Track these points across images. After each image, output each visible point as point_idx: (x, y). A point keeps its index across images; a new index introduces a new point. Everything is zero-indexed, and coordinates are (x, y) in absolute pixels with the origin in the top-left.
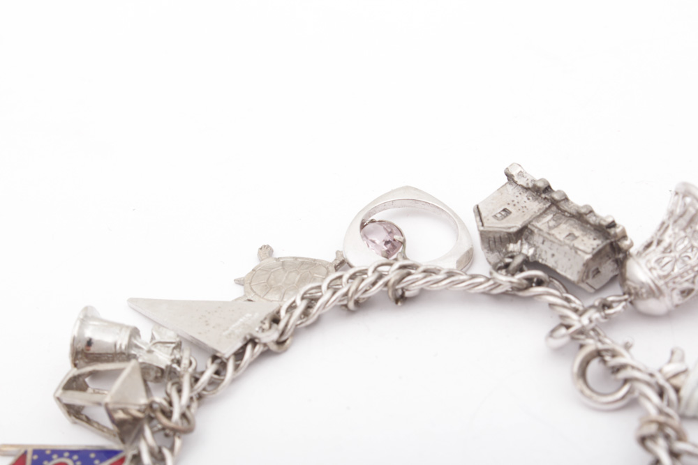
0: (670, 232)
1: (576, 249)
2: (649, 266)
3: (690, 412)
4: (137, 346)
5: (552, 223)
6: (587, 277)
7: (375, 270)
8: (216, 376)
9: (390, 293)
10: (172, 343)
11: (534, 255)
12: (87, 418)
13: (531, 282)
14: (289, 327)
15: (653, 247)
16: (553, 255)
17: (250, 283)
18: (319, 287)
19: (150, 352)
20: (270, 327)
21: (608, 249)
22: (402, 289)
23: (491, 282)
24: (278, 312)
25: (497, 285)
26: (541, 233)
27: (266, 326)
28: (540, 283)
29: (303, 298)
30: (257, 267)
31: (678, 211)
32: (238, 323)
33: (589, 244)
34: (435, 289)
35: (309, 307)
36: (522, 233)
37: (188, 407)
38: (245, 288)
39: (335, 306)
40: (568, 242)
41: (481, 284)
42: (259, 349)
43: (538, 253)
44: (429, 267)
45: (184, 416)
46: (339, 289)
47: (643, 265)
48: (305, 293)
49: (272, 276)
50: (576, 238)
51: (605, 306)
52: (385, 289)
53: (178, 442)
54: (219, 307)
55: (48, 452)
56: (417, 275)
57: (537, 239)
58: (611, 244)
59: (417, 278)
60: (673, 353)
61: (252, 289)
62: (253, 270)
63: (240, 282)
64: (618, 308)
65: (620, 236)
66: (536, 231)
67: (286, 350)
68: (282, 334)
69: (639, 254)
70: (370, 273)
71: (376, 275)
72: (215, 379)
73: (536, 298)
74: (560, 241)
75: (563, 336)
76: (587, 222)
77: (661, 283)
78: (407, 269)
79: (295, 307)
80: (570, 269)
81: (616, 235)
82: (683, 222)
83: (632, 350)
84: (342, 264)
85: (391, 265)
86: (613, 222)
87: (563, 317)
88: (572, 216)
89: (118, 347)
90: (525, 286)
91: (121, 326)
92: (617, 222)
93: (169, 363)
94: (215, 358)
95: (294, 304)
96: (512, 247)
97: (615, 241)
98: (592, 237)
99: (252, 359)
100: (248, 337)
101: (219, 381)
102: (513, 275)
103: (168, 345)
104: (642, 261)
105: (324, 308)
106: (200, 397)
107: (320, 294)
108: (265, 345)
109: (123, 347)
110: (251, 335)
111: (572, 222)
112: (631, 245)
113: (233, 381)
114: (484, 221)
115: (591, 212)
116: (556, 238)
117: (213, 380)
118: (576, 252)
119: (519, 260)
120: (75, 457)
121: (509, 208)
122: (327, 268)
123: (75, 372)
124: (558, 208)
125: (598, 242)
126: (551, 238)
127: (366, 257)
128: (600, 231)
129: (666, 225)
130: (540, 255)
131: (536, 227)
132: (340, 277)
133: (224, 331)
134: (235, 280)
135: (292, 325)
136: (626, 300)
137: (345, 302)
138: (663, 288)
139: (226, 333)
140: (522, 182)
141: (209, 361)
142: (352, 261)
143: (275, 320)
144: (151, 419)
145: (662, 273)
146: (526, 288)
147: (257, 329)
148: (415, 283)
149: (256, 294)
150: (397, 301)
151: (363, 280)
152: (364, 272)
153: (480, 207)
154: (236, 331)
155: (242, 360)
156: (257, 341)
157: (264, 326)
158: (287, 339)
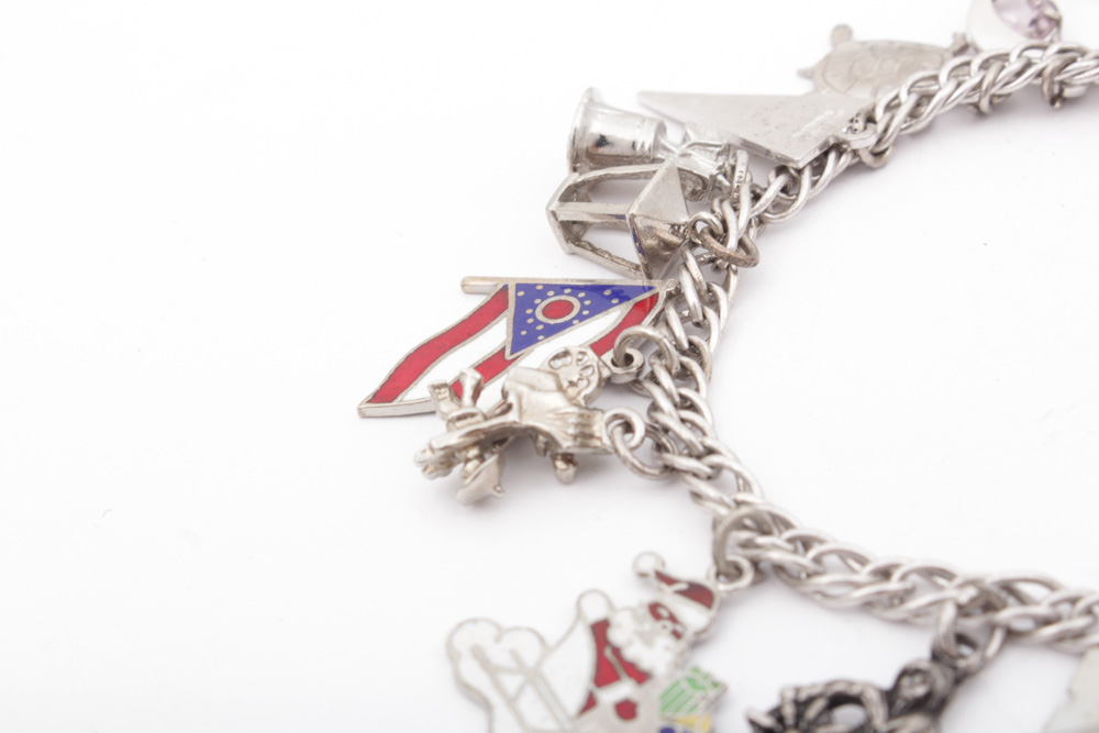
4: (666, 149)
7: (1020, 56)
8: (783, 195)
9: (1045, 88)
10: (716, 146)
12: (591, 245)
14: (890, 130)
17: (823, 75)
18: (935, 78)
19: (684, 155)
20: (865, 128)
22: (1062, 83)
24: (873, 110)
27: (860, 125)
29: (909, 93)
30: (830, 54)
32: (813, 123)
35: (918, 105)
37: (747, 232)
38: (814, 82)
39: (959, 106)
42: (846, 160)
45: (741, 243)
46: (964, 81)
48: (913, 86)
49: (857, 64)
52: (1039, 81)
53: (734, 280)
54: (783, 102)
55: (540, 288)
59: (1084, 67)
61: (827, 83)
62: (825, 58)
63: (806, 74)
67: (882, 167)
68: (879, 141)
70: (1013, 58)
71: (1022, 62)
72: (782, 198)
78: (1069, 55)
79: (899, 105)
84: (965, 48)
85: (1044, 48)
89: (638, 147)
91: (643, 119)
93: (715, 172)
94: (781, 169)
95: (896, 102)
99: (836, 175)
100: (832, 142)
101: (788, 202)
103: (711, 149)
105: (944, 105)
106: (761, 221)
107: (936, 87)
108: (855, 153)
109: (647, 148)
110: (837, 138)
117: (778, 199)
120: (582, 295)
122: (941, 55)
123: (577, 178)
132: (968, 64)
133: (794, 132)
134: (797, 72)
135: (895, 129)
137: (975, 99)
139: (798, 134)
141: (773, 173)
143: (870, 119)
144: (693, 245)
147: (844, 130)
148: (1082, 74)
150: (1053, 101)
151: (1003, 68)
152: (1003, 58)
154: (813, 132)
155: (821, 173)
156: (845, 146)
157: (856, 126)
158: (887, 149)
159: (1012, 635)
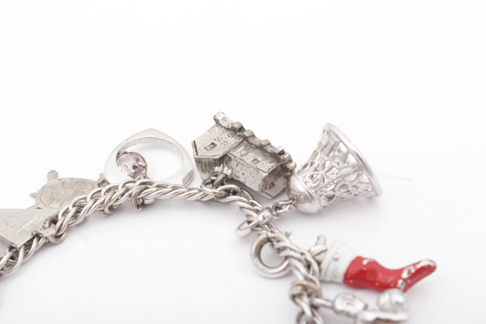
0: (318, 157)
1: (258, 170)
2: (305, 181)
3: (328, 278)
5: (244, 152)
6: (266, 188)
7: (124, 186)
8: (11, 260)
9: (133, 202)
11: (231, 174)
13: (228, 192)
14: (63, 226)
15: (308, 167)
16: (243, 174)
17: (40, 196)
18: (85, 198)
20: (49, 226)
21: (279, 169)
22: (142, 198)
23: (202, 193)
24: (57, 216)
25: (205, 195)
26: (236, 159)
27: (47, 225)
28: (235, 193)
29: (74, 206)
30: (45, 185)
31: (324, 143)
32: (28, 224)
33: (267, 166)
34: (164, 198)
35: (78, 212)
36: (224, 159)
38: (36, 200)
39: (96, 211)
40: (253, 165)
41: (195, 194)
42: (42, 241)
43: (234, 173)
44: (160, 183)
46: (98, 199)
47: (301, 180)
48: (75, 203)
49: (55, 191)
50: (259, 162)
51: (278, 208)
52: (130, 199)
54: (17, 213)
56: (152, 189)
57: (233, 163)
58: (281, 165)
59: (151, 191)
60: (318, 238)
61: (41, 200)
62: (43, 187)
63: (33, 196)
64: (286, 209)
65: (287, 160)
66: (232, 157)
67: (62, 242)
68: (59, 231)
69: (299, 172)
70: (120, 188)
71: (124, 189)
72: (11, 262)
73: (231, 203)
74: (248, 164)
75: (246, 228)
76: (267, 152)
77: (312, 192)
78: (146, 185)
79: (68, 212)
80: (254, 182)
81: (284, 160)
82: (327, 150)
83: (291, 237)
84: (104, 182)
85: (134, 182)
86: (283, 150)
87: (248, 216)
88: (257, 147)
90: (224, 195)
92: (285, 151)
94: (11, 248)
95: (68, 210)
96: (217, 169)
97: (284, 164)
98: (269, 161)
99: (37, 248)
100: (35, 233)
101: (13, 264)
102: (217, 188)
104: (300, 177)
105: (87, 212)
107: (85, 203)
108: (46, 238)
110: (36, 231)
111: (257, 151)
112: (295, 166)
113: (23, 264)
114: (198, 151)
115: (269, 144)
116: (246, 162)
117: (8, 263)
118: (258, 172)
119: (220, 177)
121: (215, 142)
122: (93, 186)
124: (248, 141)
125: (273, 164)
126: (242, 162)
127: (118, 176)
128: (274, 157)
129: (316, 152)
130: (235, 174)
131: (233, 155)
132: (100, 191)
133: (18, 229)
134: (30, 195)
135: (66, 224)
136: (291, 204)
137: (102, 208)
138: (314, 195)
139: (20, 230)
140: (225, 124)
141: (8, 249)
142: (109, 180)
143: (54, 221)
145: (313, 185)
146: (225, 197)
147: (41, 228)
148: (151, 194)
149: (44, 204)
150: (138, 207)
151: (115, 193)
152: (116, 187)
153: (196, 142)
154: (26, 229)
155: (30, 249)
156: (40, 236)
157: (45, 226)
158: (63, 234)
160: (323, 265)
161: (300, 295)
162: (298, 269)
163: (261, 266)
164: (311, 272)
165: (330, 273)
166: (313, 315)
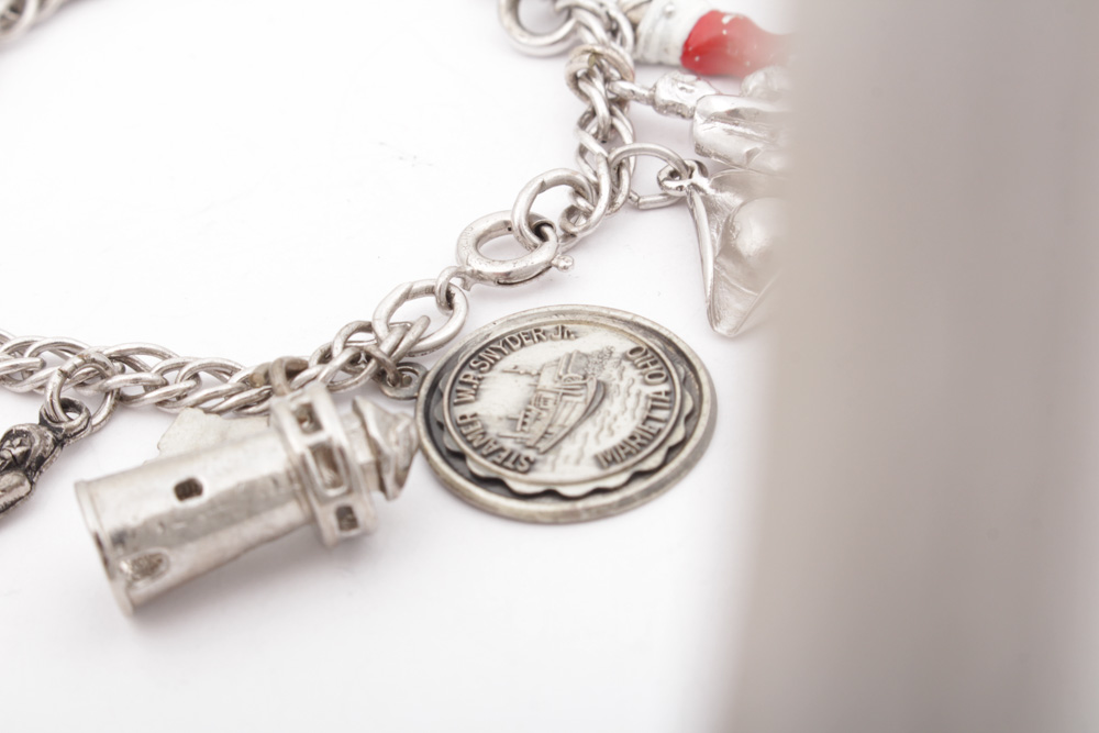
159: (122, 400)
160: (642, 29)
161: (589, 76)
162: (589, 29)
163: (516, 31)
164: (618, 41)
165: (655, 42)
166: (612, 113)
